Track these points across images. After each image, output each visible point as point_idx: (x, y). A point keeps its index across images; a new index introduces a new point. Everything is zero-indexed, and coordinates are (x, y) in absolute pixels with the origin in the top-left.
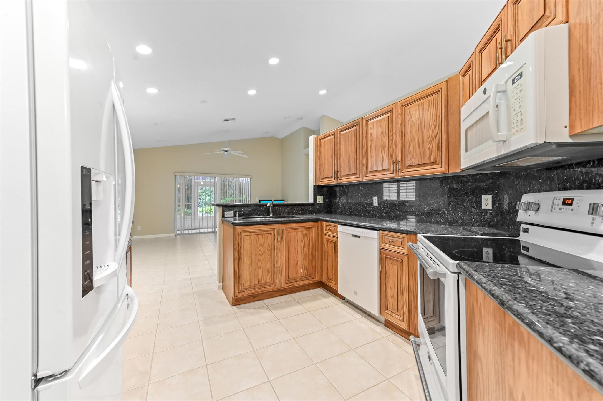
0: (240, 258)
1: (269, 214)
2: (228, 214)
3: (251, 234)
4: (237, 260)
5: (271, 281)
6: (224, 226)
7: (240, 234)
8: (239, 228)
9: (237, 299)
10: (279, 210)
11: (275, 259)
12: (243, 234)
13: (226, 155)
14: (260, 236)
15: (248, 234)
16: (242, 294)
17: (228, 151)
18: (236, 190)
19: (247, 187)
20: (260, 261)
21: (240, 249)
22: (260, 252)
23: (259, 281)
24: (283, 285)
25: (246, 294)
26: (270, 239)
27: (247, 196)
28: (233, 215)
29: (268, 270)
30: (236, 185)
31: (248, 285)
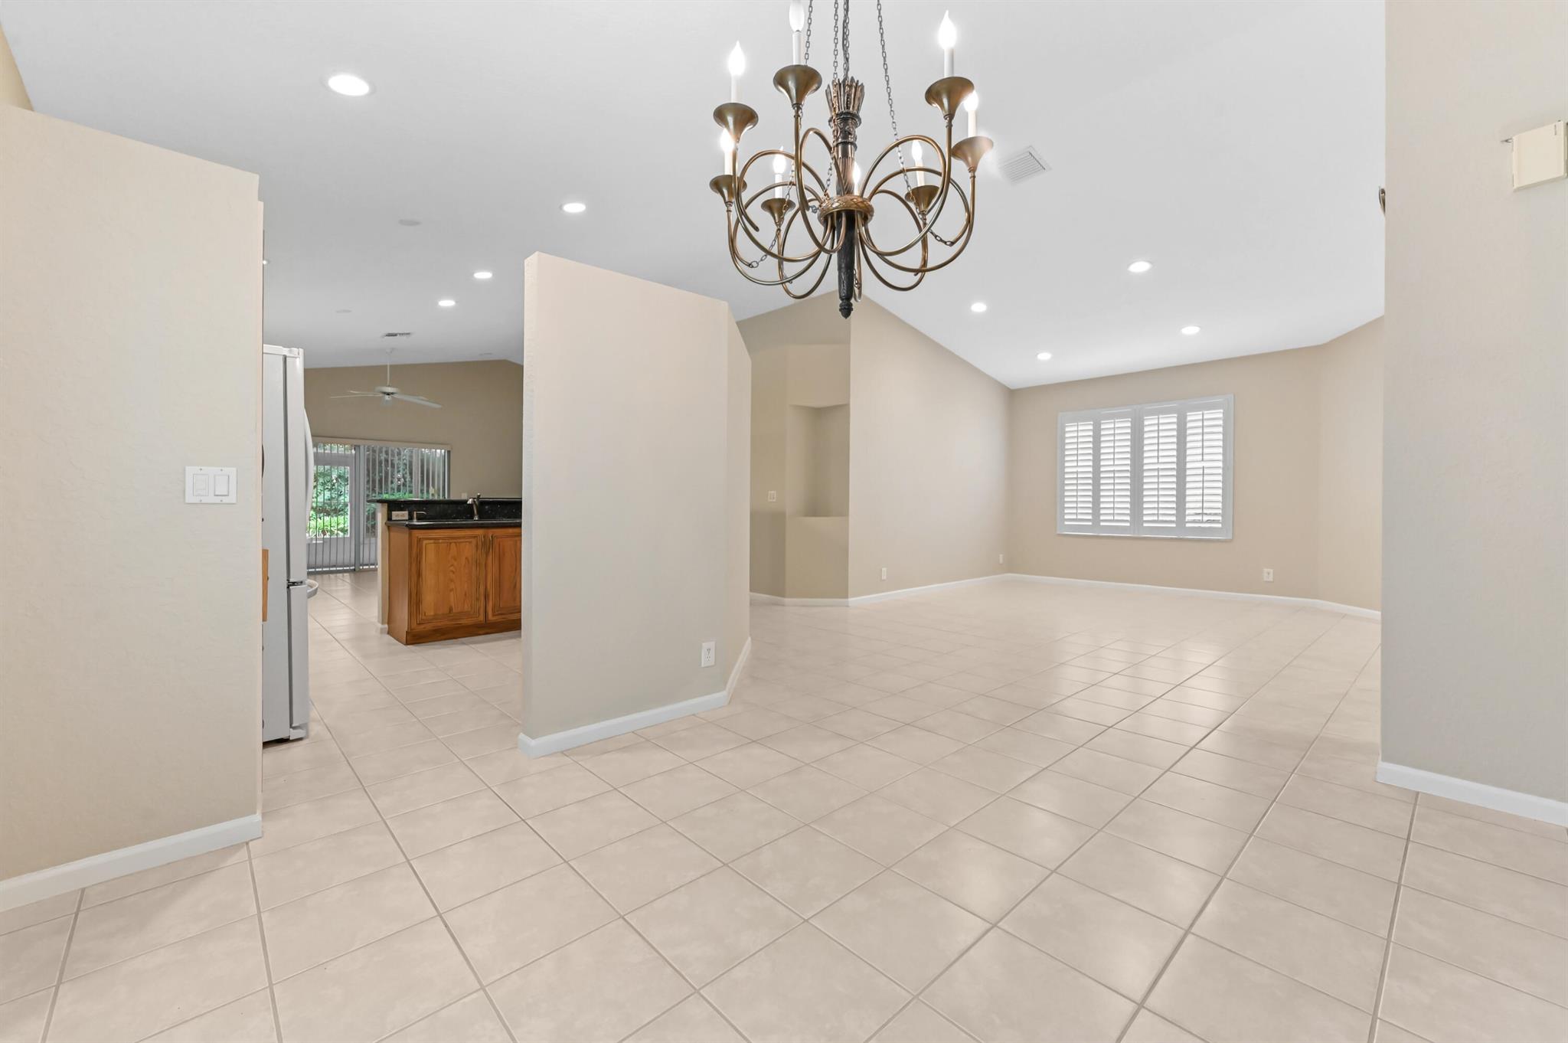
0: (419, 574)
1: (472, 517)
2: (397, 515)
3: (436, 541)
4: (414, 579)
5: (470, 610)
6: (392, 534)
7: (420, 540)
8: (417, 533)
9: (414, 636)
10: (491, 510)
11: (478, 579)
12: (425, 542)
13: (387, 401)
14: (453, 545)
15: (432, 541)
16: (422, 626)
17: (392, 393)
18: (411, 474)
19: (439, 468)
20: (452, 581)
21: (419, 563)
22: (452, 568)
23: (451, 610)
24: (490, 617)
25: (429, 627)
26: (468, 550)
27: (439, 490)
28: (407, 518)
29: (465, 595)
30: (411, 463)
31: (432, 613)
